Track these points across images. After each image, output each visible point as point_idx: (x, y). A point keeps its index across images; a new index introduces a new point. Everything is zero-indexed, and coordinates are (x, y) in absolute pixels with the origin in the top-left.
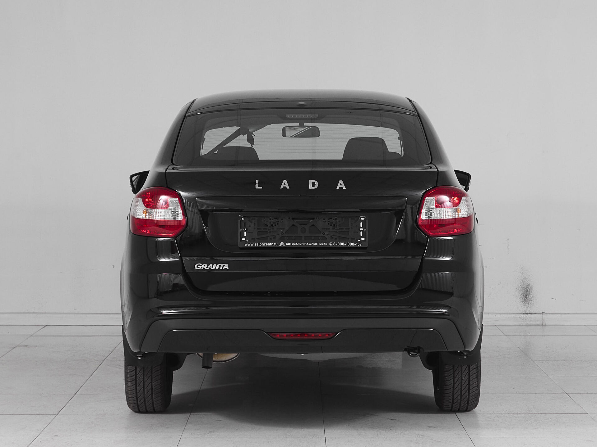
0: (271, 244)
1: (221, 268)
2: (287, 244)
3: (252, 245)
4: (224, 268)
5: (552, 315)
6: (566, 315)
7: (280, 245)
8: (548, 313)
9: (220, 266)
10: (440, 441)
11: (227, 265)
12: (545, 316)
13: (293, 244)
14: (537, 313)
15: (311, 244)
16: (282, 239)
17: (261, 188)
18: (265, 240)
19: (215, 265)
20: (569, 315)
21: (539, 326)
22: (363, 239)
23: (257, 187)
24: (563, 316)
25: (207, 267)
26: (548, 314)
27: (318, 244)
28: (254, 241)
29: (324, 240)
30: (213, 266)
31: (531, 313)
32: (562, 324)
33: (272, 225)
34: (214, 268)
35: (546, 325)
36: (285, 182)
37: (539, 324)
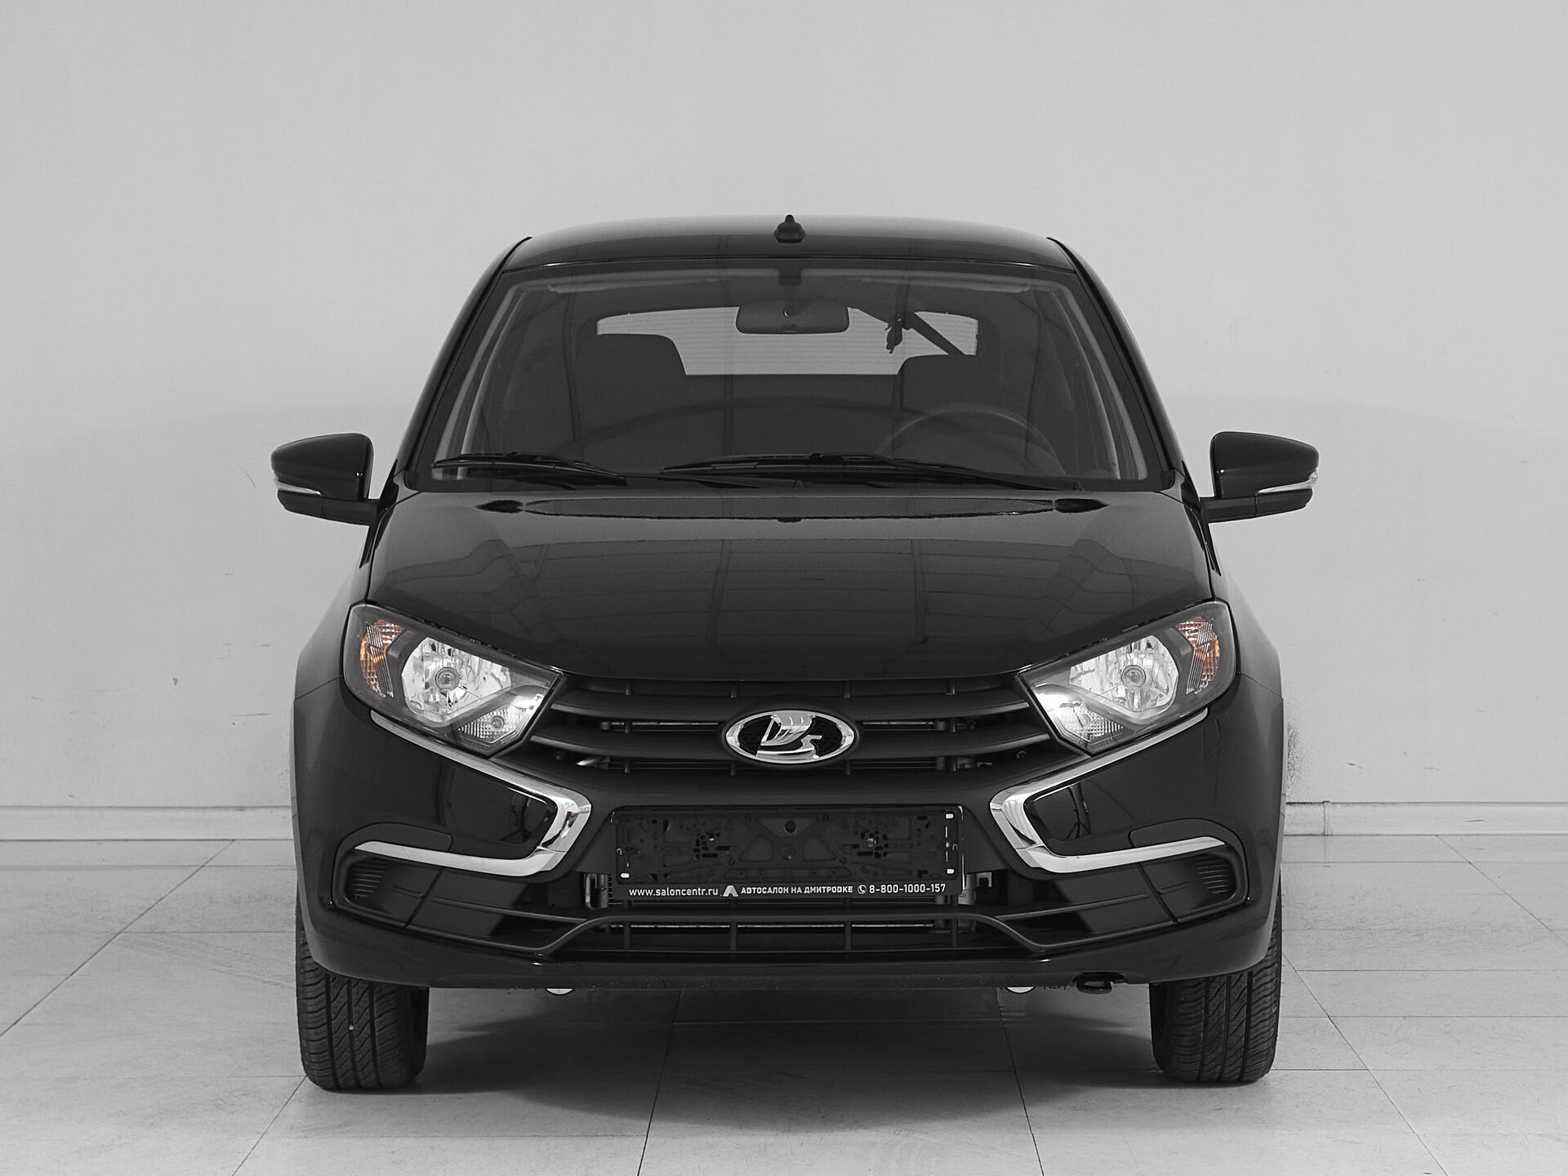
5: (1349, 809)
6: (1389, 808)
8: (1340, 803)
12: (1329, 809)
14: (1309, 803)
20: (1394, 808)
21: (1314, 837)
24: (1379, 810)
26: (1338, 805)
31: (1294, 803)
32: (1375, 832)
35: (1332, 835)
37: (1314, 833)
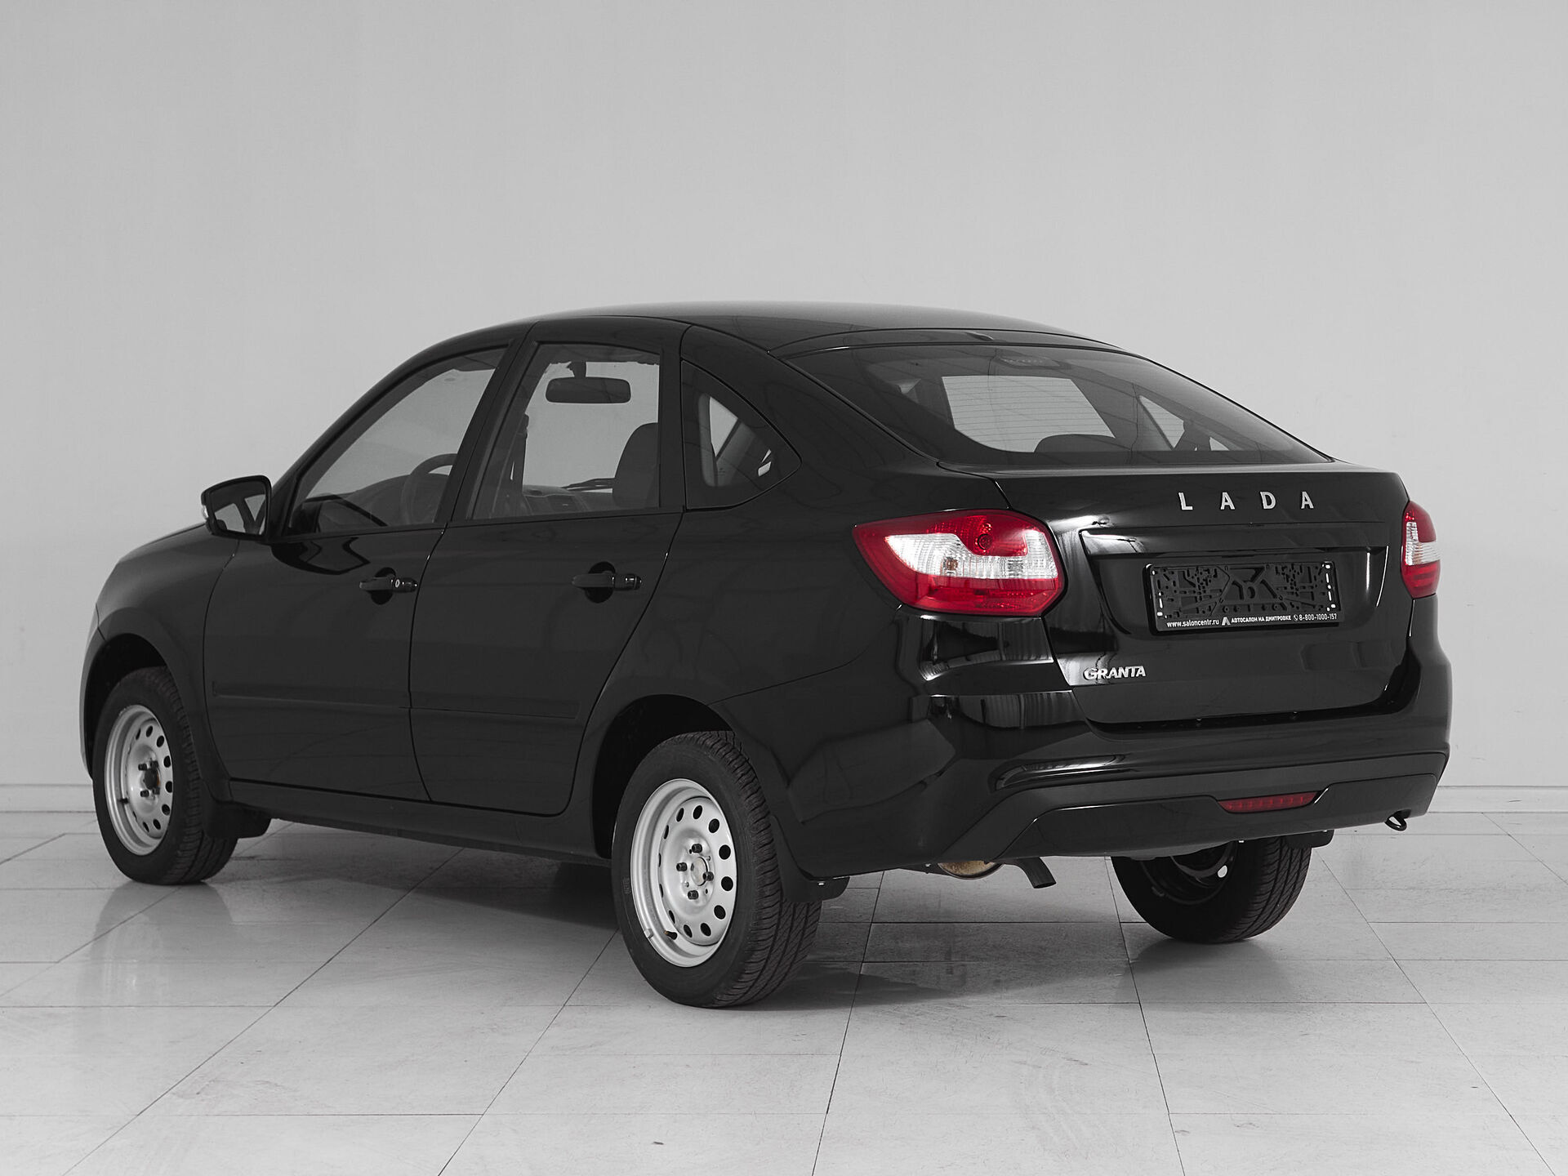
0: (1208, 622)
1: (1133, 675)
2: (1233, 621)
3: (1179, 624)
4: (1137, 675)
7: (1223, 624)
9: (1130, 671)
10: (1086, 1062)
11: (1141, 668)
13: (1242, 620)
15: (1268, 619)
16: (1223, 612)
17: (1191, 508)
18: (1197, 613)
19: (1121, 670)
22: (1333, 606)
23: (1184, 507)
25: (1108, 675)
27: (1279, 618)
28: (1177, 616)
29: (1283, 610)
30: (1118, 672)
33: (1202, 584)
34: (1120, 676)
36: (1225, 495)
